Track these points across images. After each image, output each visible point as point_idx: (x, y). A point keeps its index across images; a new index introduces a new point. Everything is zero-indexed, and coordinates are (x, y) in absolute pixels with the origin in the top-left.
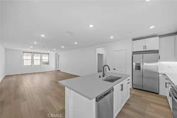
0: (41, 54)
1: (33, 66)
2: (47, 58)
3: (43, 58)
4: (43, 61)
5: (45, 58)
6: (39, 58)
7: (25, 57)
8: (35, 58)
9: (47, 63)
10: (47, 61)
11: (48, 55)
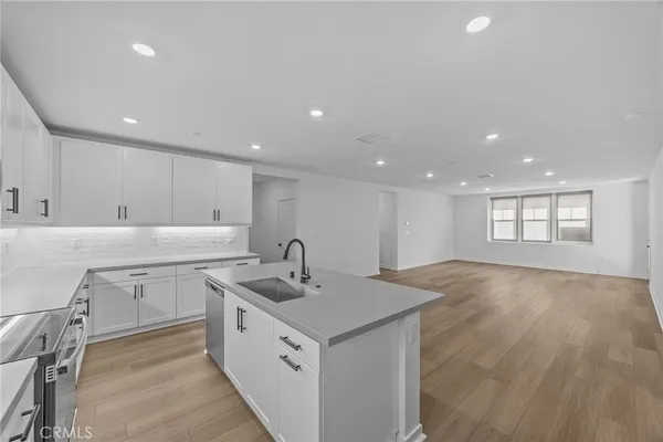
0: (554, 197)
1: (519, 241)
2: (581, 212)
3: (563, 213)
4: (561, 225)
5: (574, 214)
6: (543, 213)
7: (497, 215)
8: (527, 214)
9: (585, 236)
10: (583, 225)
11: (588, 196)
